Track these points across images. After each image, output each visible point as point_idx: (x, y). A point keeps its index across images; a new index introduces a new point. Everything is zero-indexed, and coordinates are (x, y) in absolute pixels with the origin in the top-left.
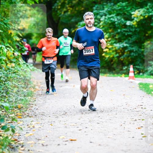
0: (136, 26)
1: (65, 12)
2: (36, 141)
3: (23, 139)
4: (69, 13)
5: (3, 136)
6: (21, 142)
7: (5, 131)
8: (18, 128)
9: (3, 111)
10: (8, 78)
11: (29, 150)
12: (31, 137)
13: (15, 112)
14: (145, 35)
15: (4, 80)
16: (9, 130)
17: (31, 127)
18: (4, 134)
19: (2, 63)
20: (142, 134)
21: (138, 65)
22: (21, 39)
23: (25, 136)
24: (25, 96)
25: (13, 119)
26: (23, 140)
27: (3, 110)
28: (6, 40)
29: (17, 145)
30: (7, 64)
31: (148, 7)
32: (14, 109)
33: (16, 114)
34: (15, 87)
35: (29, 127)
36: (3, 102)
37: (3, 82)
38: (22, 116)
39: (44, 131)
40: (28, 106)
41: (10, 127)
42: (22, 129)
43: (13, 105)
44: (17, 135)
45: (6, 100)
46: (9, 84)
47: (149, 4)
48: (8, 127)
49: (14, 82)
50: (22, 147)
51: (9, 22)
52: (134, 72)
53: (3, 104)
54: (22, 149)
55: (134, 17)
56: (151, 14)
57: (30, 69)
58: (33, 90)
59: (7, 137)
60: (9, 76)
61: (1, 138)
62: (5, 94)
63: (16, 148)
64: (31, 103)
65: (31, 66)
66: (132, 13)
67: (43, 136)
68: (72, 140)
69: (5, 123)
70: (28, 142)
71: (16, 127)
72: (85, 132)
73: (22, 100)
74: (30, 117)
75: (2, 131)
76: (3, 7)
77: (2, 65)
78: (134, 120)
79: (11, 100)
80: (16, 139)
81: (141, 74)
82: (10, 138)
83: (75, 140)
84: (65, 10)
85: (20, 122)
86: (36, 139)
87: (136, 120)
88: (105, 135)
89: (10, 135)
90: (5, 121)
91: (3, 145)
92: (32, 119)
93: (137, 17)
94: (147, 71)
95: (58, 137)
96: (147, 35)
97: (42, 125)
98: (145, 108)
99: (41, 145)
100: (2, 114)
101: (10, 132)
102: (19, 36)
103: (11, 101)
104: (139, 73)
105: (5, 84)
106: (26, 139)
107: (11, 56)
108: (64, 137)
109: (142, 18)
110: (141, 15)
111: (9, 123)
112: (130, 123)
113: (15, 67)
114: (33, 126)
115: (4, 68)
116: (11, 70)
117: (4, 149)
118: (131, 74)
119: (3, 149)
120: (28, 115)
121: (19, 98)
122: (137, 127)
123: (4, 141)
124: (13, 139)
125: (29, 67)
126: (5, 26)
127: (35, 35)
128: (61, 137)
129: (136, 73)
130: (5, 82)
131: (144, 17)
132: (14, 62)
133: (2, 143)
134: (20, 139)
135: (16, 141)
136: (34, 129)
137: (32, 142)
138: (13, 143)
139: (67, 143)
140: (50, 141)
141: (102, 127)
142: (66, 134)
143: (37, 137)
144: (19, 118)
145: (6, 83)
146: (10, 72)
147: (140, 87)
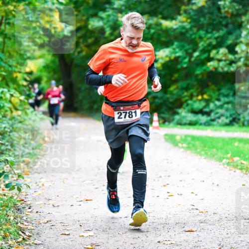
0: (161, 68)
1: (79, 53)
2: (45, 201)
3: (31, 199)
4: (84, 53)
5: (7, 196)
6: (29, 203)
7: (10, 190)
8: (25, 186)
9: (7, 167)
10: (13, 128)
11: (37, 212)
12: (40, 197)
13: (22, 167)
14: (171, 79)
15: (9, 130)
16: (15, 188)
17: (40, 184)
18: (9, 193)
19: (6, 111)
20: (168, 193)
21: (163, 113)
22: (28, 82)
23: (33, 195)
24: (33, 149)
25: (19, 176)
26: (31, 201)
27: (8, 165)
28: (11, 85)
29: (23, 206)
30: (12, 112)
31: (174, 46)
32: (20, 165)
33: (22, 170)
34: (21, 139)
35: (38, 185)
36: (7, 156)
37: (8, 133)
38: (30, 172)
39: (55, 189)
40: (36, 160)
41: (15, 184)
42: (29, 187)
43: (19, 160)
44: (24, 194)
45: (11, 154)
46: (15, 135)
47: (176, 43)
48: (13, 184)
49: (19, 133)
50: (29, 208)
51: (14, 63)
52: (159, 121)
53: (7, 158)
54: (30, 210)
55: (159, 59)
56: (178, 55)
57: (39, 118)
58: (42, 142)
59: (12, 197)
60: (15, 126)
61: (5, 197)
62: (9, 147)
63: (22, 209)
64: (39, 157)
65: (40, 114)
66: (157, 53)
67: (53, 195)
68: (87, 200)
69: (9, 180)
70: (37, 203)
71: (22, 185)
72: (103, 190)
73: (30, 153)
74: (39, 173)
75: (6, 189)
76: (8, 47)
77: (7, 113)
78: (159, 176)
79: (17, 153)
80: (23, 199)
81: (167, 123)
82: (15, 198)
83: (91, 200)
84: (79, 50)
85: (27, 179)
86: (46, 198)
87: (161, 177)
88: (125, 194)
89: (16, 194)
90: (10, 178)
91: (7, 207)
92: (41, 175)
93: (162, 58)
94: (173, 120)
95: (72, 197)
96: (173, 78)
97: (53, 182)
98: (171, 163)
99: (51, 206)
100: (7, 170)
101: (16, 191)
102: (25, 80)
103: (17, 156)
104: (164, 122)
105: (9, 135)
106: (35, 199)
107: (17, 103)
108: (78, 196)
109: (167, 59)
110: (167, 56)
111: (14, 180)
112: (154, 180)
113: (22, 116)
114: (42, 183)
115: (8, 117)
116: (17, 119)
117: (9, 211)
118: (155, 124)
119: (6, 211)
120: (36, 171)
121: (27, 151)
122: (162, 185)
123: (8, 201)
124: (18, 199)
125: (38, 115)
126: (10, 69)
127: (45, 79)
128: (75, 197)
129: (161, 121)
130: (10, 132)
131: (170, 58)
132: (21, 110)
133: (6, 204)
134: (27, 199)
135: (22, 202)
136: (43, 187)
137: (41, 202)
138: (19, 204)
139: (81, 203)
140: (62, 201)
141: (122, 185)
142: (81, 192)
143: (46, 196)
144: (25, 174)
145: (11, 134)
146: (16, 122)
147: (165, 138)
